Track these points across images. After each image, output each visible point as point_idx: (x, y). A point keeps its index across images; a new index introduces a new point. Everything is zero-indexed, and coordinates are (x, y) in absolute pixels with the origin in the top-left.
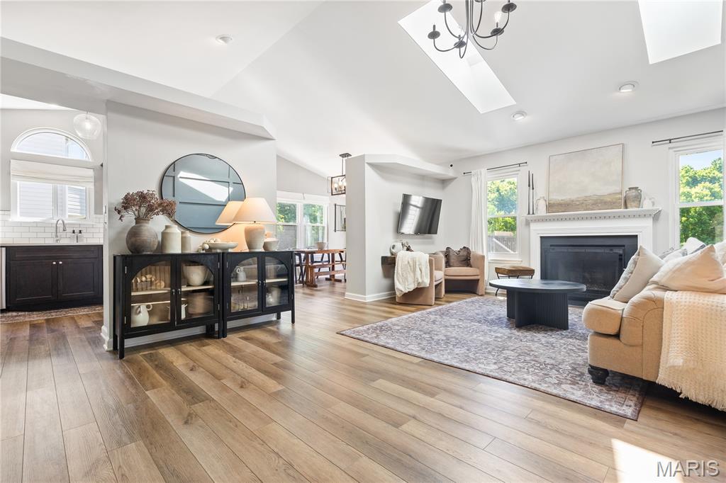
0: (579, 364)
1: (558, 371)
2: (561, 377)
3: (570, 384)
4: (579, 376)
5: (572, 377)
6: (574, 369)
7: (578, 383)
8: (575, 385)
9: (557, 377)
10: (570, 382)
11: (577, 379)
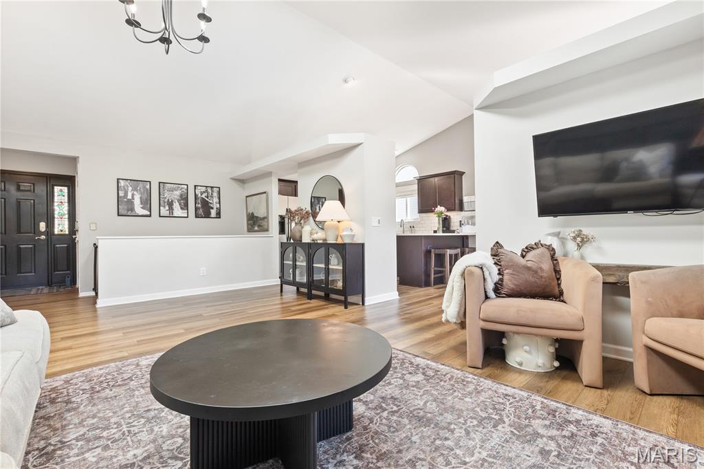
0: (69, 411)
1: (83, 390)
2: (72, 387)
3: (57, 387)
4: (54, 399)
5: (62, 393)
6: (68, 402)
7: (49, 391)
8: (52, 389)
9: (76, 385)
10: (59, 388)
11: (55, 395)
